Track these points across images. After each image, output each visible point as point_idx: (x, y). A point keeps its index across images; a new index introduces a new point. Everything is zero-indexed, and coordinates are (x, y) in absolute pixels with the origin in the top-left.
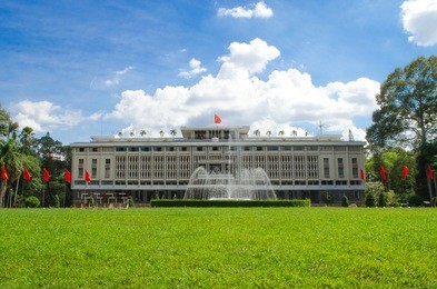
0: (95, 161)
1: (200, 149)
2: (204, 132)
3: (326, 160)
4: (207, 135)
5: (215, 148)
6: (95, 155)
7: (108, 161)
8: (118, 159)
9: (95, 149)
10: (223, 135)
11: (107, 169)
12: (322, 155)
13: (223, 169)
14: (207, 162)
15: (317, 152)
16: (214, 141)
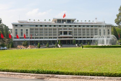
0: (22, 30)
1: (60, 26)
2: (60, 20)
3: (100, 30)
4: (62, 21)
5: (65, 26)
6: (22, 28)
7: (27, 30)
8: (31, 29)
9: (21, 26)
10: (67, 21)
11: (27, 33)
13: (68, 33)
14: (63, 30)
15: (98, 27)
16: (65, 23)
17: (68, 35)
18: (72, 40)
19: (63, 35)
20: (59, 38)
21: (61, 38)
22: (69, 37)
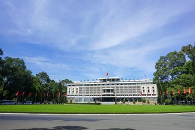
0: (73, 89)
1: (104, 85)
3: (143, 88)
4: (107, 80)
5: (108, 85)
6: (73, 87)
7: (77, 89)
8: (80, 88)
10: (111, 80)
11: (77, 91)
12: (142, 86)
13: (111, 91)
14: (106, 89)
15: (140, 85)
16: (108, 82)
17: (111, 93)
18: (114, 98)
19: (106, 93)
20: (103, 95)
21: (105, 95)
22: (112, 95)
